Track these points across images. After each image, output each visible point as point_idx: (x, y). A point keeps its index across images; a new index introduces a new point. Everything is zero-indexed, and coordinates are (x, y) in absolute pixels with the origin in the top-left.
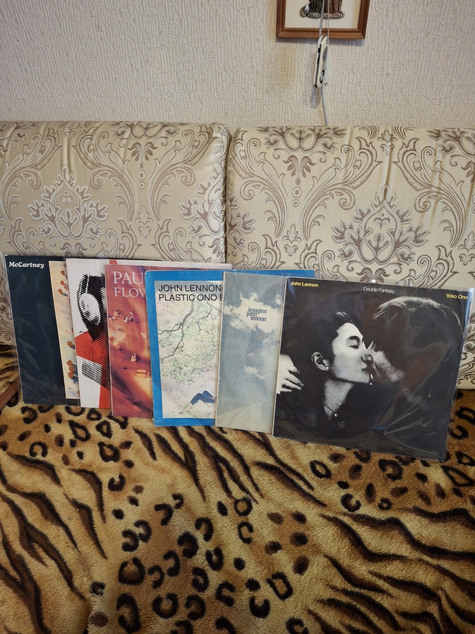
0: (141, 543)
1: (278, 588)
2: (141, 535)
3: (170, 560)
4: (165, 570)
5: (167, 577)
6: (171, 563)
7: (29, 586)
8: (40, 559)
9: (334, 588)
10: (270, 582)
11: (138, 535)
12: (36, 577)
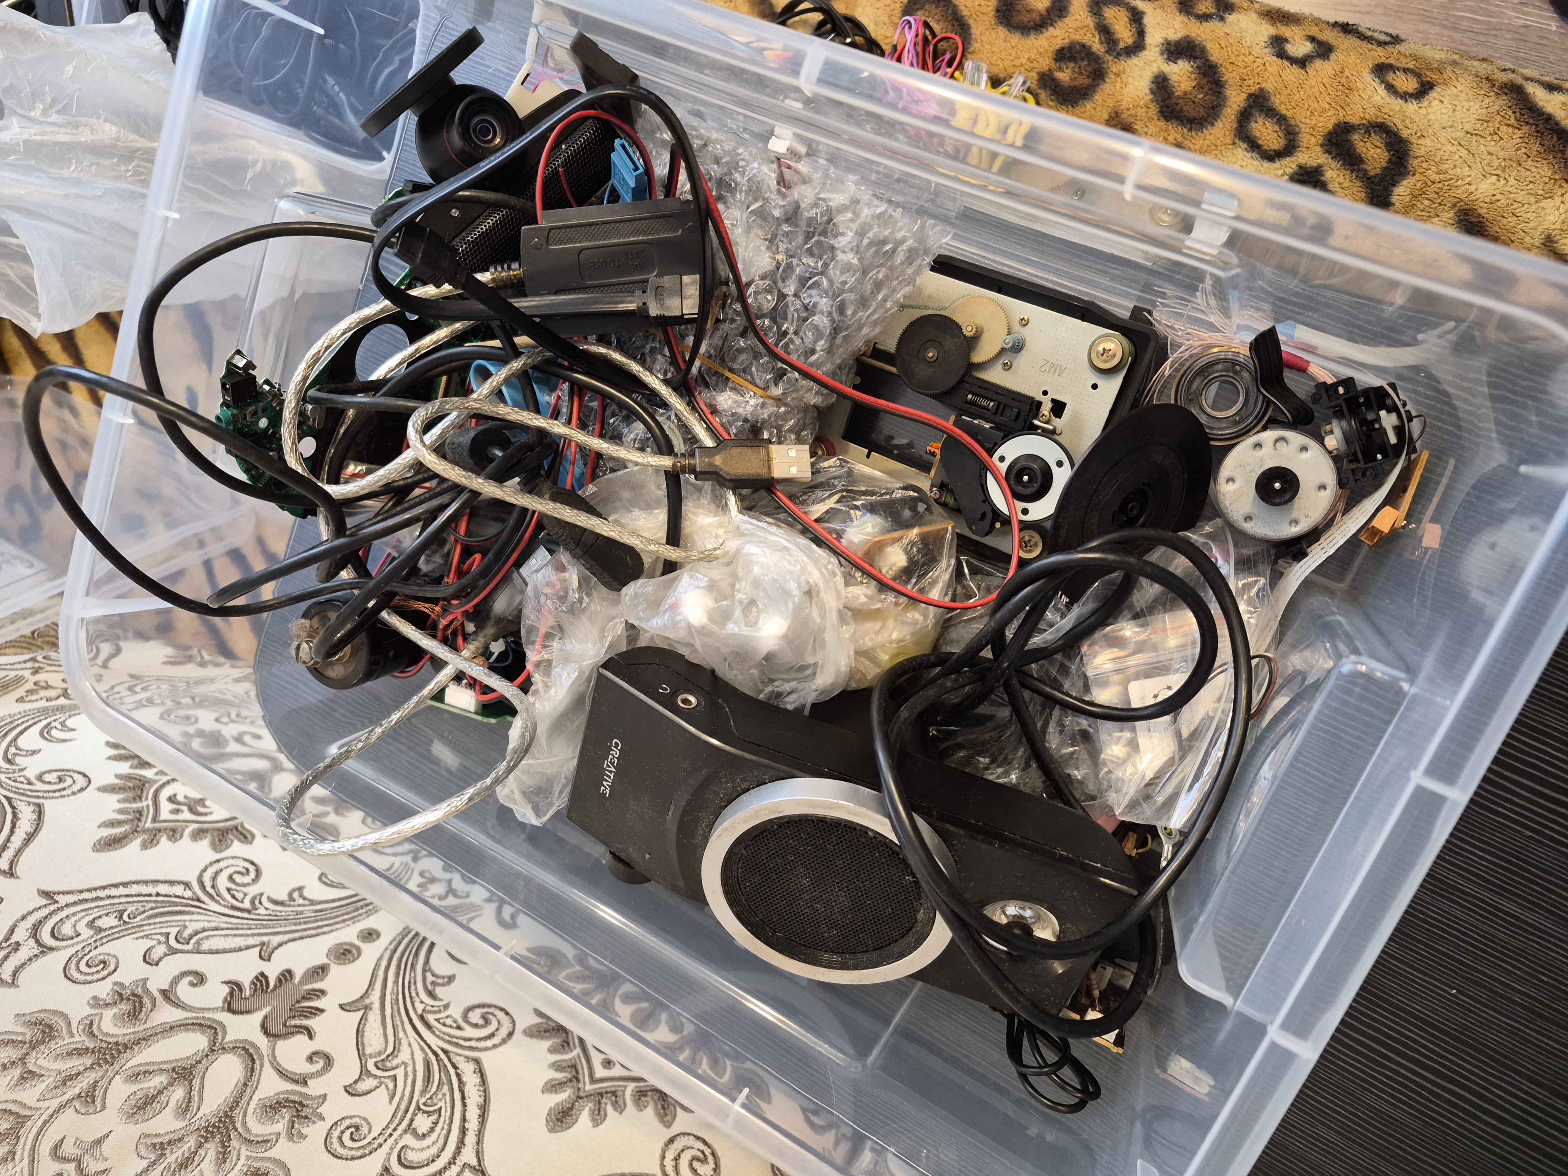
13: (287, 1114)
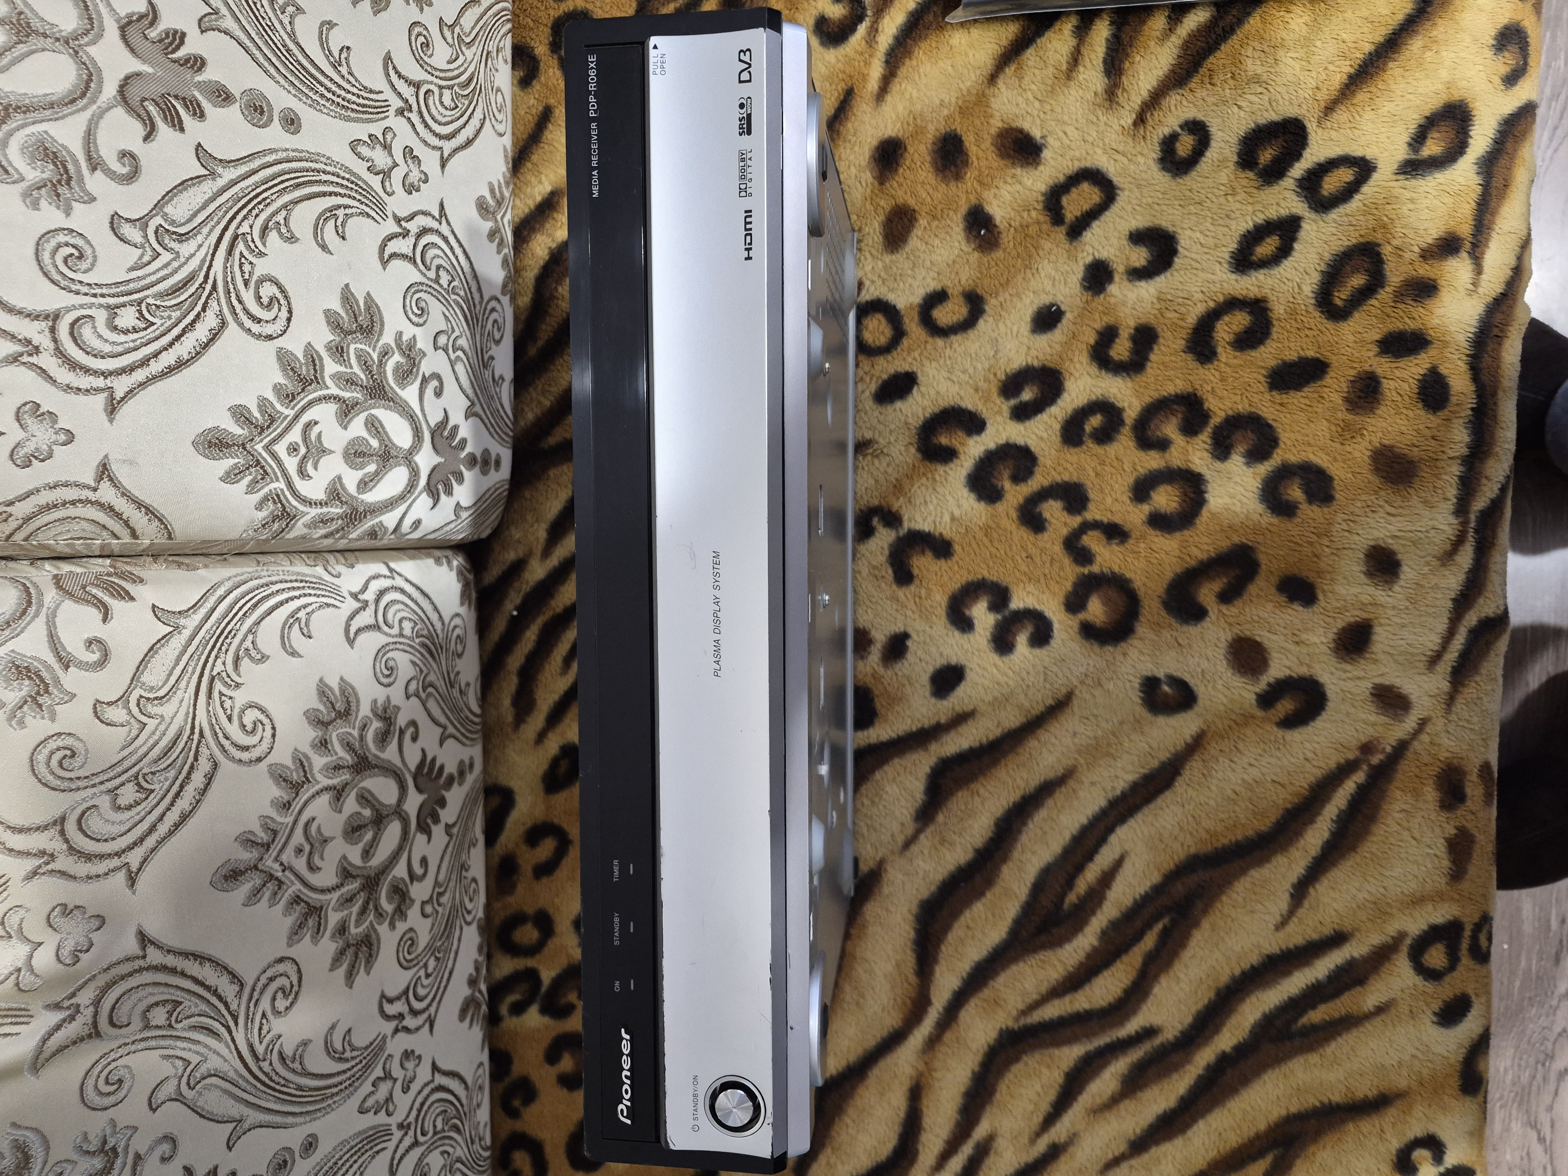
0: (1017, 603)
1: (1086, 207)
2: (994, 607)
3: (1047, 515)
4: (1075, 521)
5: (1093, 513)
6: (1052, 510)
7: (1179, 889)
8: (1107, 879)
9: (1075, 59)
10: (1076, 230)
11: (999, 617)
12: (1156, 878)
13: (48, 172)
